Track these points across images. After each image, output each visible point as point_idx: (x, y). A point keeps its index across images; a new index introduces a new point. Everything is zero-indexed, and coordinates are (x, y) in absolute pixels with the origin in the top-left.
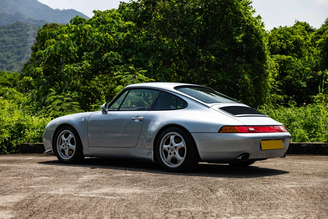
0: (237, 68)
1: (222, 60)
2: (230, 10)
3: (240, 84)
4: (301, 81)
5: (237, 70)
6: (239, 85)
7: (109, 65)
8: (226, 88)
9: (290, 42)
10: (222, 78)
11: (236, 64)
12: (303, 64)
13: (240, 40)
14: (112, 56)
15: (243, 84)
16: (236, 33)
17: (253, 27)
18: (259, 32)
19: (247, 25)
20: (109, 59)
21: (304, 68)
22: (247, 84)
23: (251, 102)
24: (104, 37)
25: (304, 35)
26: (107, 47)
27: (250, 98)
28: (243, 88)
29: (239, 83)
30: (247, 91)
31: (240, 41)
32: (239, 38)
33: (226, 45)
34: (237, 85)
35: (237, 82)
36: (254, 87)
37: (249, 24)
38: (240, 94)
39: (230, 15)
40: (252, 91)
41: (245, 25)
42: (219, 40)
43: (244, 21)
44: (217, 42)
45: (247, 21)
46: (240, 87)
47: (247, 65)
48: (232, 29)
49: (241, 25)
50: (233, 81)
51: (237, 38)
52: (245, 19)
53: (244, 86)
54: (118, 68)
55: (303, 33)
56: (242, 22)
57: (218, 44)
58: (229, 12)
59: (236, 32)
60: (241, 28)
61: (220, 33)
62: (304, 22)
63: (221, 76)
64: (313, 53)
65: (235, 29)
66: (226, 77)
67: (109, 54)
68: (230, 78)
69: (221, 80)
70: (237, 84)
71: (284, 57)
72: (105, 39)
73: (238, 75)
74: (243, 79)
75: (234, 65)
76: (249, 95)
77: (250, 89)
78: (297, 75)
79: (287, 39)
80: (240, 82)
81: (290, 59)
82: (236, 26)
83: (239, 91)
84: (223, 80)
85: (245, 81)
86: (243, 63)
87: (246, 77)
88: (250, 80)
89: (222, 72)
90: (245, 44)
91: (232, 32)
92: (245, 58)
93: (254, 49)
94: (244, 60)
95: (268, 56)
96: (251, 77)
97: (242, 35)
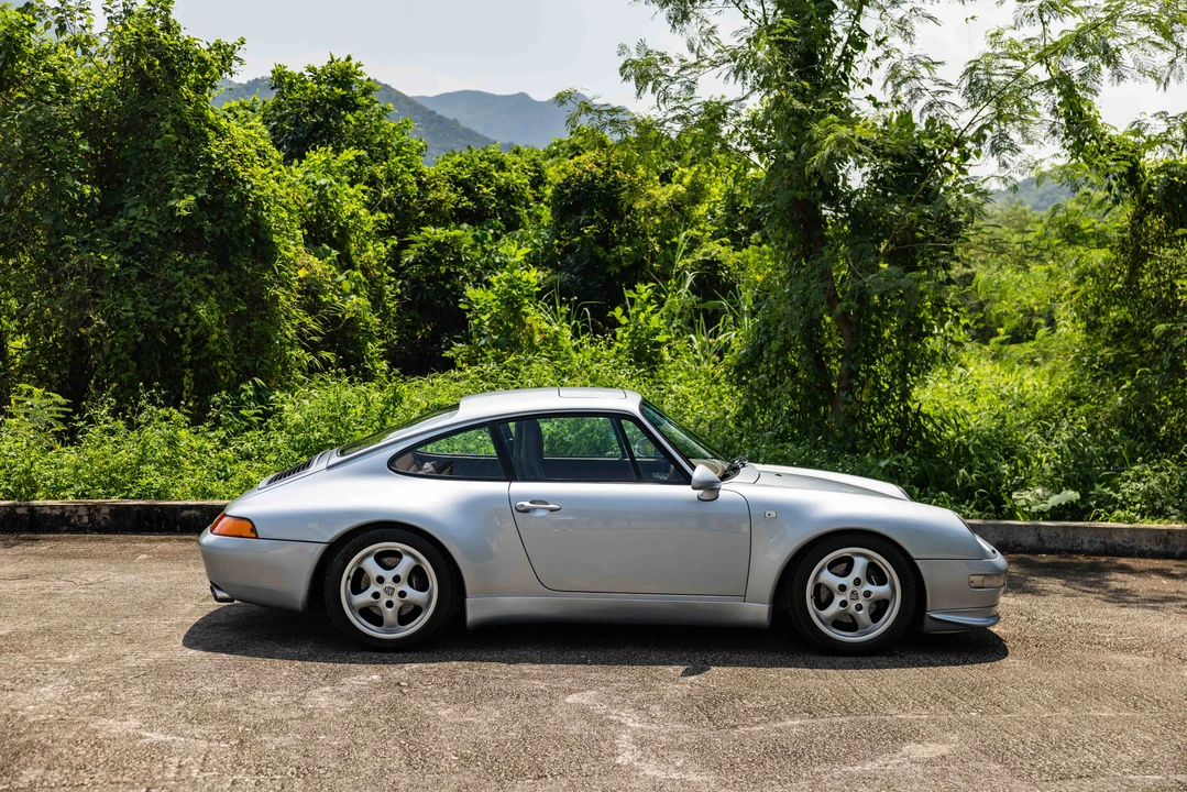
0: (181, 284)
1: (142, 262)
2: (168, 126)
3: (182, 327)
6: (182, 332)
8: (141, 339)
10: (131, 314)
11: (181, 273)
13: (186, 209)
15: (194, 327)
16: (181, 191)
17: (235, 173)
18: (249, 186)
19: (217, 170)
22: (207, 328)
23: (225, 375)
27: (220, 364)
28: (192, 337)
29: (179, 326)
30: (208, 345)
31: (185, 213)
32: (183, 205)
33: (158, 220)
34: (177, 330)
35: (176, 323)
36: (232, 334)
37: (221, 167)
38: (187, 353)
39: (169, 140)
40: (223, 346)
41: (210, 168)
43: (209, 159)
44: (133, 212)
45: (219, 156)
46: (185, 336)
47: (210, 277)
48: (173, 179)
49: (198, 168)
50: (166, 318)
51: (181, 204)
52: (212, 152)
53: (195, 333)
56: (203, 161)
58: (167, 132)
59: (183, 187)
60: (197, 176)
63: (130, 307)
64: (538, 221)
65: (181, 178)
66: (148, 309)
68: (155, 313)
69: (129, 318)
70: (175, 329)
71: (440, 234)
73: (184, 304)
74: (194, 314)
75: (176, 277)
76: (216, 357)
77: (217, 341)
79: (481, 183)
80: (182, 323)
81: (455, 237)
82: (187, 172)
83: (184, 347)
84: (135, 317)
85: (198, 319)
86: (202, 270)
87: (202, 310)
88: (216, 316)
89: (134, 295)
90: (211, 220)
91: (172, 186)
92: (207, 257)
93: (242, 231)
94: (205, 262)
95: (283, 251)
96: (223, 310)
97: (193, 198)
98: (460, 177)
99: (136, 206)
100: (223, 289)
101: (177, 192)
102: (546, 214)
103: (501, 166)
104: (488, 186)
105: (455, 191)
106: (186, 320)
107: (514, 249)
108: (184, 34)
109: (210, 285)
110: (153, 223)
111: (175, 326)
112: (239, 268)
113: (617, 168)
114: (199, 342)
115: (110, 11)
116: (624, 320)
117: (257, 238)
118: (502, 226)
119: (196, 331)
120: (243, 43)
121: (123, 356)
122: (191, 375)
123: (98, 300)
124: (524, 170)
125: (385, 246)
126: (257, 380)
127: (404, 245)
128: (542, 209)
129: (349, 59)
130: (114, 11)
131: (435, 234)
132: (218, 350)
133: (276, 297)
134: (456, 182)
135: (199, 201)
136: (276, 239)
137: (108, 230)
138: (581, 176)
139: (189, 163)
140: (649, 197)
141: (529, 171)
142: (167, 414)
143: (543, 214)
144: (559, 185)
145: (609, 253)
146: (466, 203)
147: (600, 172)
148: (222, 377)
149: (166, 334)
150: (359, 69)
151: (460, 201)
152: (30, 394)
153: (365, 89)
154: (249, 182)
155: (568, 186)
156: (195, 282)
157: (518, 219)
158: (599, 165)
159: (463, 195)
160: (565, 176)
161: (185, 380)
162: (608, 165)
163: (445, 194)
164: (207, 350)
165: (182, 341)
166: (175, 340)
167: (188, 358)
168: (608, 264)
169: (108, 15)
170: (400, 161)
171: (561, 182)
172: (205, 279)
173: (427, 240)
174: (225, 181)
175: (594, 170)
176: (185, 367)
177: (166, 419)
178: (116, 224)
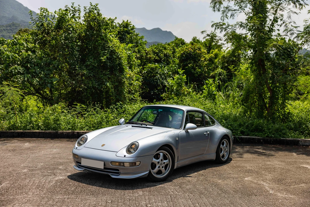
0: (103, 78)
1: (93, 72)
2: (99, 39)
4: (165, 81)
5: (103, 79)
7: (13, 75)
8: (93, 91)
9: (162, 55)
11: (102, 75)
12: (168, 70)
14: (16, 68)
15: (106, 89)
17: (115, 51)
18: (118, 54)
19: (111, 50)
20: (13, 70)
21: (168, 72)
22: (109, 89)
23: (112, 100)
24: (11, 56)
25: (173, 50)
26: (14, 62)
27: (111, 98)
30: (109, 93)
31: (104, 60)
32: (103, 59)
33: (97, 62)
34: (102, 89)
35: (102, 87)
36: (114, 90)
37: (112, 49)
38: (104, 95)
39: (100, 42)
40: (113, 93)
41: (109, 49)
42: (93, 59)
43: (109, 47)
44: (91, 60)
45: (111, 47)
46: (104, 91)
47: (110, 76)
48: (100, 52)
49: (107, 49)
50: (100, 86)
52: (110, 45)
53: (106, 90)
54: (19, 77)
55: (173, 48)
56: (107, 48)
57: (91, 62)
58: (99, 41)
59: (103, 54)
60: (106, 51)
61: (94, 54)
62: (180, 38)
63: (91, 84)
64: (175, 63)
65: (102, 52)
66: (95, 84)
67: (14, 67)
68: (97, 85)
69: (91, 86)
71: (153, 66)
72: (12, 57)
73: (103, 83)
74: (106, 85)
75: (101, 76)
76: (111, 96)
77: (111, 92)
78: (163, 77)
79: (160, 53)
80: (103, 87)
81: (156, 67)
82: (103, 50)
83: (104, 94)
84: (92, 86)
85: (107, 87)
86: (107, 74)
87: (108, 84)
88: (111, 86)
89: (92, 81)
90: (109, 62)
91: (100, 54)
92: (108, 71)
93: (116, 65)
94: (108, 73)
95: (125, 70)
96: (112, 84)
97: (106, 57)
98: (156, 52)
99: (91, 59)
100: (112, 79)
101: (102, 55)
102: (177, 61)
103: (165, 49)
104: (162, 54)
105: (154, 55)
106: (104, 87)
107: (180, 70)
108: (103, 16)
109: (109, 78)
110: (95, 63)
111: (102, 88)
112: (116, 75)
113: (197, 50)
114: (107, 92)
115: (86, 11)
116: (206, 88)
117: (120, 67)
118: (166, 64)
119: (107, 90)
120: (116, 19)
121: (89, 96)
122: (105, 100)
123: (83, 82)
124: (170, 49)
125: (139, 68)
126: (121, 102)
127: (143, 69)
128: (176, 60)
129: (128, 21)
130: (87, 11)
131: (151, 65)
132: (112, 95)
133: (125, 81)
134: (154, 53)
135: (107, 57)
136: (124, 67)
137: (84, 64)
138: (188, 52)
139: (104, 48)
140: (204, 57)
141: (172, 50)
142: (107, 110)
143: (176, 61)
144: (182, 54)
145: (195, 71)
146: (157, 58)
147: (192, 51)
148: (112, 101)
149: (99, 90)
150: (130, 23)
151: (156, 57)
152: (77, 105)
153: (132, 28)
154: (119, 53)
155: (184, 54)
156: (106, 77)
157: (170, 62)
158: (192, 49)
159: (156, 56)
160: (183, 51)
161: (104, 101)
162: (194, 49)
163: (152, 56)
164: (109, 94)
165: (103, 92)
166: (101, 92)
167: (105, 96)
168: (195, 74)
169: (85, 12)
170: (141, 47)
171: (182, 53)
172: (108, 77)
173: (149, 67)
174: (113, 52)
175: (191, 50)
176: (104, 98)
177: (106, 111)
178: (86, 63)
